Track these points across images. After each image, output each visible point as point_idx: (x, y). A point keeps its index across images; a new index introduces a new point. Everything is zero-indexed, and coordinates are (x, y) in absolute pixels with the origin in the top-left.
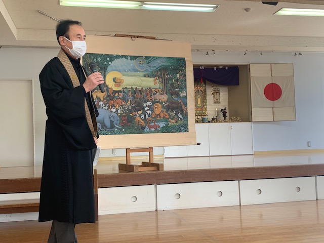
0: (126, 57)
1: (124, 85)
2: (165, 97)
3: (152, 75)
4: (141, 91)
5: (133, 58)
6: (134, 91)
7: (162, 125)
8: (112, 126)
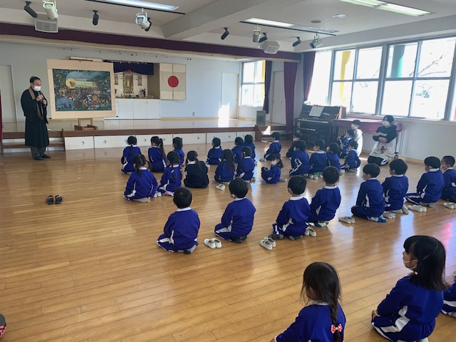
0: (77, 71)
1: (76, 86)
2: (99, 92)
3: (91, 80)
4: (86, 89)
5: (80, 71)
6: (82, 89)
7: (97, 106)
8: (70, 107)
